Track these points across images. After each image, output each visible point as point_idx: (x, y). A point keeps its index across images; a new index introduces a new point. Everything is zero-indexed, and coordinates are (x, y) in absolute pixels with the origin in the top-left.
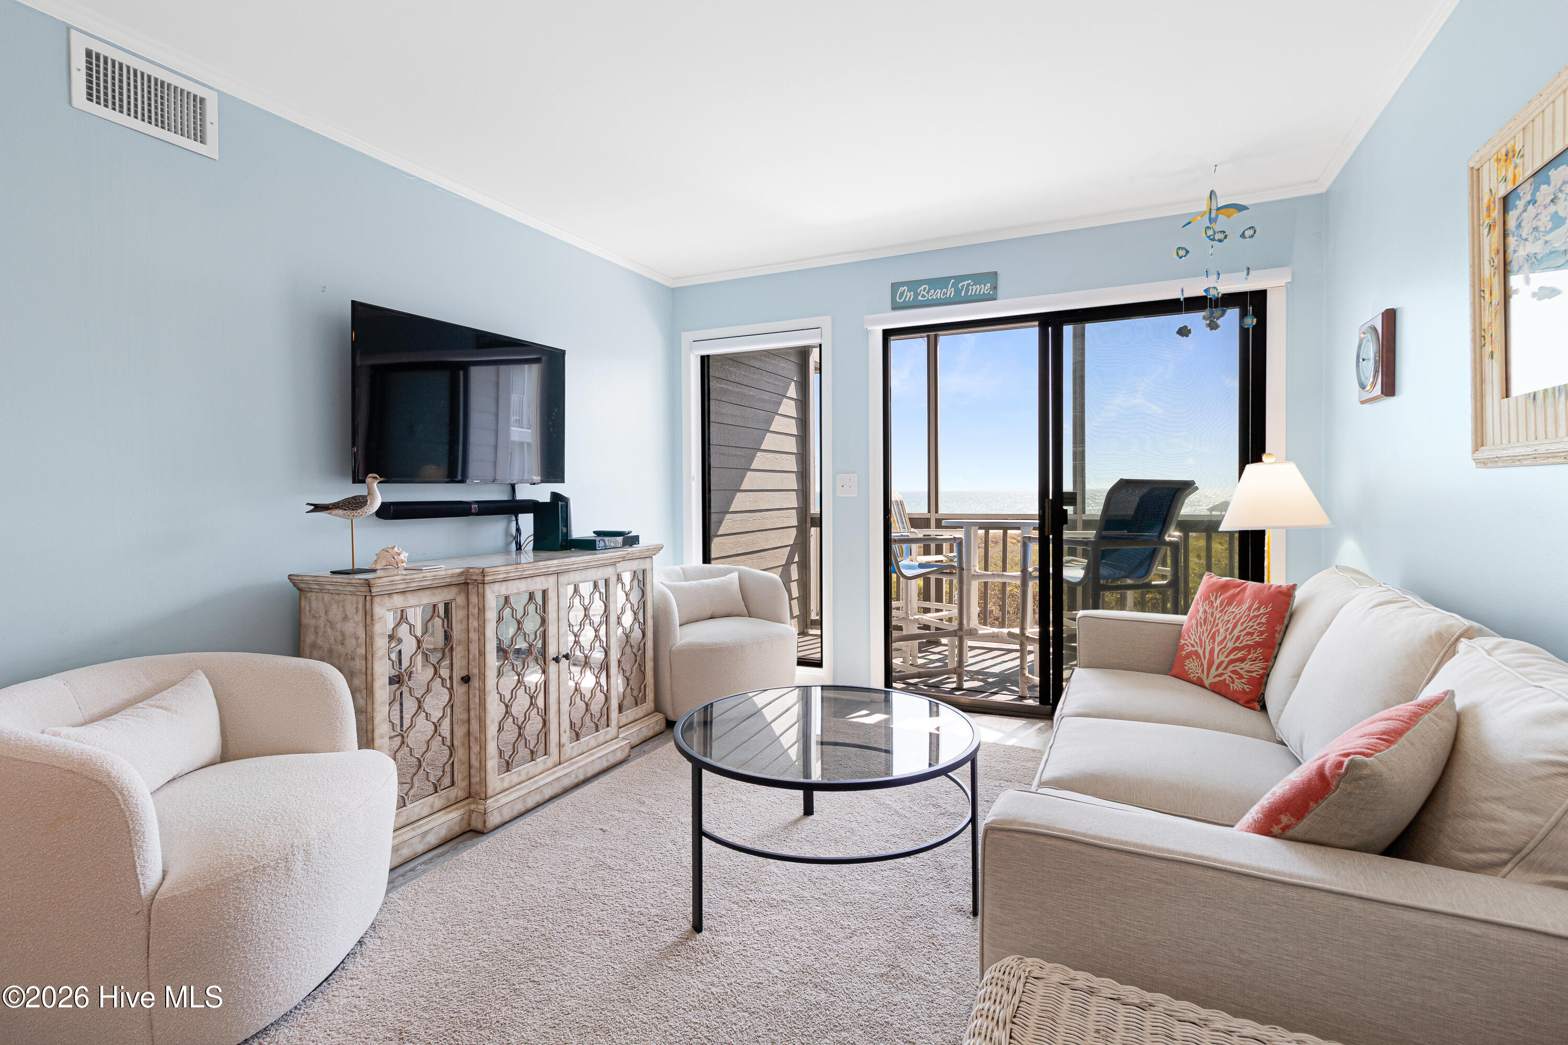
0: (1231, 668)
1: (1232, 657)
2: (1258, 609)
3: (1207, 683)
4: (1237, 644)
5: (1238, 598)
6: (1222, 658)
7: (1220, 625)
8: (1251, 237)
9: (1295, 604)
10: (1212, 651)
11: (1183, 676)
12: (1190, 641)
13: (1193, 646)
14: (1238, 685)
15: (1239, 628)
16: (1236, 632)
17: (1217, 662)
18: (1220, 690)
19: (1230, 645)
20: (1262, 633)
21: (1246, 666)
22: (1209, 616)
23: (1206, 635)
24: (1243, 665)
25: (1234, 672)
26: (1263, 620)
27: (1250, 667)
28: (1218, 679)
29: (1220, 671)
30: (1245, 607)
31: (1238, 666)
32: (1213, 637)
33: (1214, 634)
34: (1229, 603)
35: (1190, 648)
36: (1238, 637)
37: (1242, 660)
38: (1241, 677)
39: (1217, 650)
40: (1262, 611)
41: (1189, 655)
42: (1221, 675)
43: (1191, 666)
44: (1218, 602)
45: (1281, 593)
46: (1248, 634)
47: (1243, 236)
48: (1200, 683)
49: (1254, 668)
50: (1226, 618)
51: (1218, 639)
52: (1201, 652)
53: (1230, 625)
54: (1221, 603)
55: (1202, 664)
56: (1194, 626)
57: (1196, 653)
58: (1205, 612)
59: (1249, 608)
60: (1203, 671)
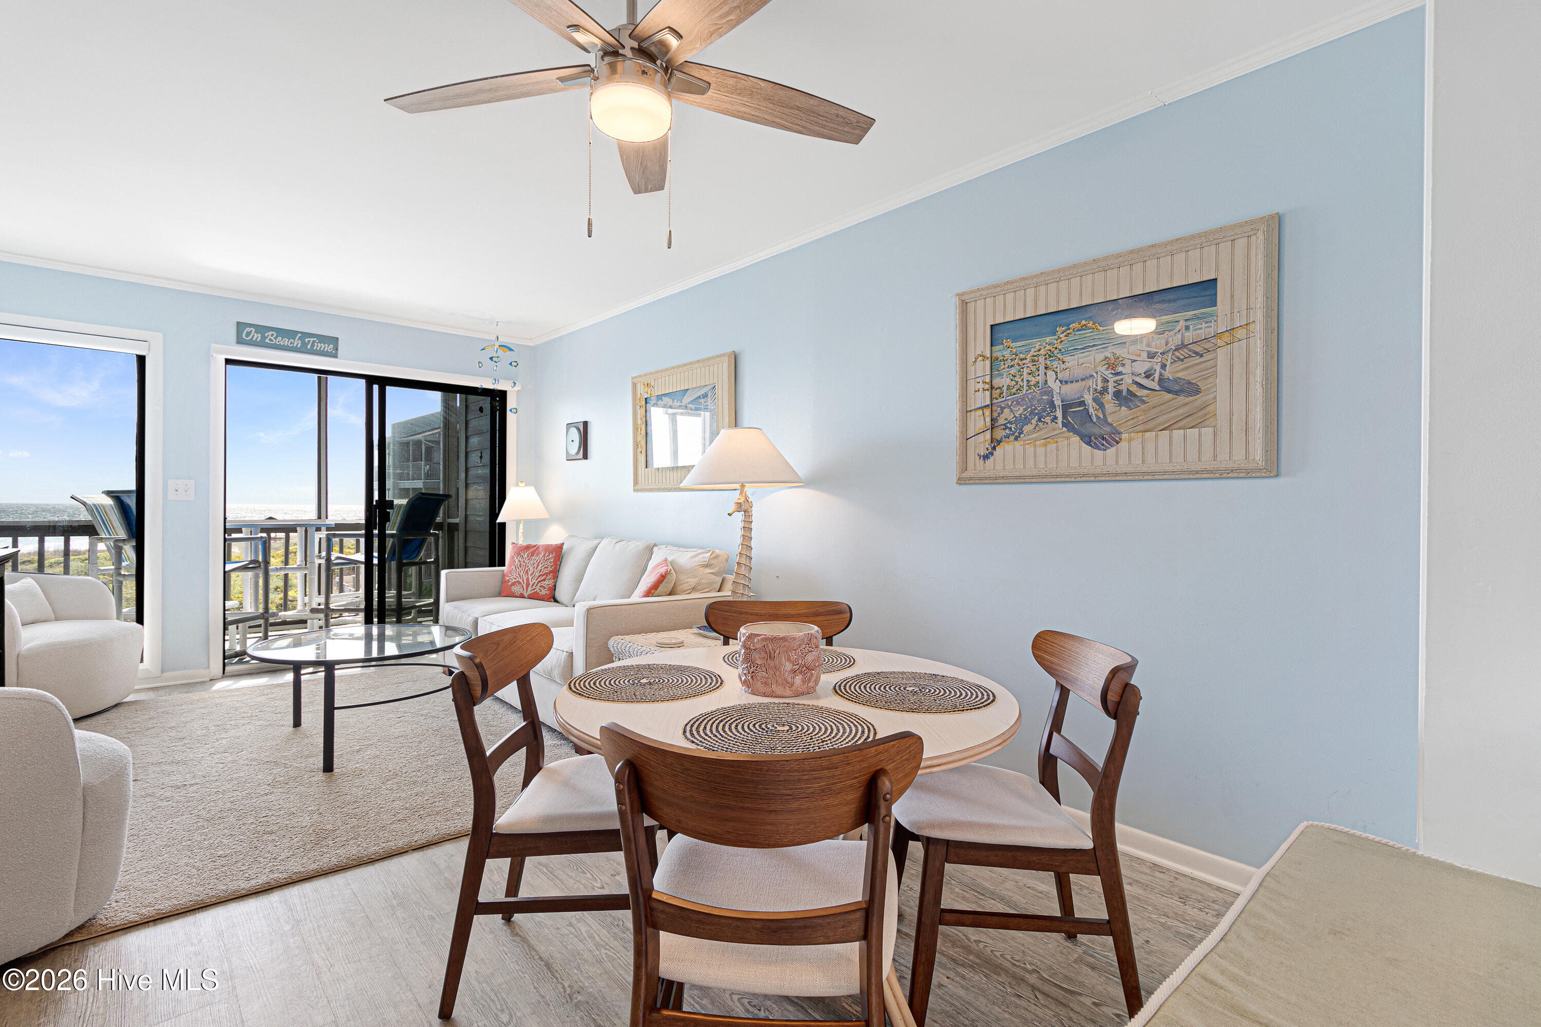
0: (539, 585)
1: (539, 580)
2: (549, 555)
3: (526, 595)
4: (541, 573)
5: (536, 552)
6: (534, 581)
7: (530, 566)
8: (516, 366)
9: (563, 551)
10: (528, 579)
11: (512, 595)
12: (512, 578)
13: (515, 579)
14: (543, 592)
15: (540, 566)
16: (539, 568)
17: (531, 584)
18: (534, 597)
19: (537, 574)
20: (552, 566)
21: (547, 582)
22: (522, 563)
23: (522, 572)
24: (545, 582)
25: (540, 587)
26: (552, 560)
27: (549, 583)
28: (532, 592)
29: (534, 587)
30: (541, 556)
31: (543, 583)
32: (527, 572)
33: (527, 570)
34: (532, 555)
35: (514, 580)
36: (541, 570)
37: (544, 580)
38: (545, 588)
39: (530, 578)
40: (551, 556)
41: (513, 584)
42: (534, 589)
43: (516, 589)
44: (526, 555)
45: (558, 547)
46: (545, 568)
47: (511, 364)
48: (522, 596)
49: (550, 583)
50: (532, 562)
51: (530, 573)
52: (521, 581)
53: (535, 565)
54: (528, 556)
55: (523, 586)
56: (514, 569)
57: (519, 583)
58: (519, 561)
59: (544, 556)
60: (523, 590)
